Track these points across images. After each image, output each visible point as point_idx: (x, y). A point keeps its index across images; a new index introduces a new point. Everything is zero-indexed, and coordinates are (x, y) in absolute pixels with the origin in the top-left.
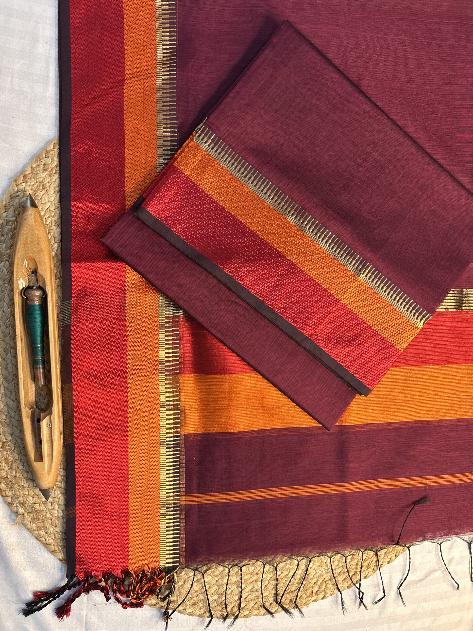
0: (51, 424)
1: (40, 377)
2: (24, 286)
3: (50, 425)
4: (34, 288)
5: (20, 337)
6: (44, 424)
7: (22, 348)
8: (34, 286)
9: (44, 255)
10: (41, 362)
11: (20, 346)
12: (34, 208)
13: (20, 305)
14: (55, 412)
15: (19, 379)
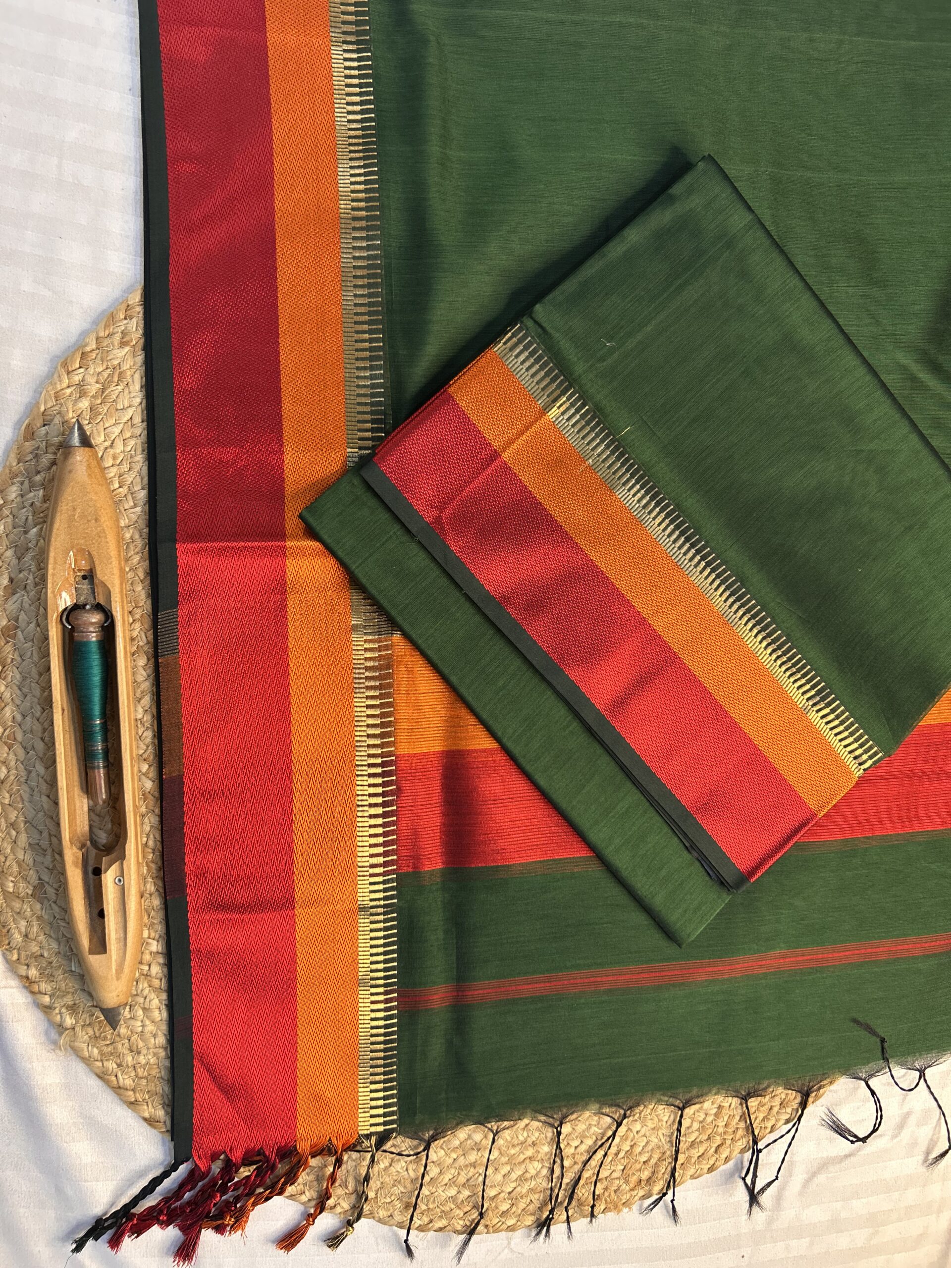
0: (122, 879)
1: (100, 784)
2: (69, 603)
3: (120, 880)
4: (88, 607)
5: (60, 706)
6: (109, 878)
7: (63, 728)
8: (86, 605)
9: (107, 542)
10: (101, 756)
11: (61, 723)
12: (87, 449)
13: (60, 642)
14: (130, 855)
15: (60, 790)
